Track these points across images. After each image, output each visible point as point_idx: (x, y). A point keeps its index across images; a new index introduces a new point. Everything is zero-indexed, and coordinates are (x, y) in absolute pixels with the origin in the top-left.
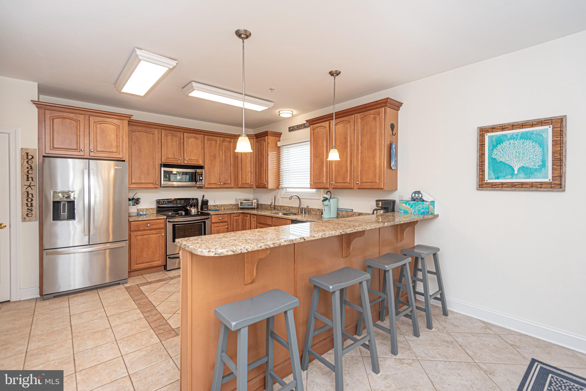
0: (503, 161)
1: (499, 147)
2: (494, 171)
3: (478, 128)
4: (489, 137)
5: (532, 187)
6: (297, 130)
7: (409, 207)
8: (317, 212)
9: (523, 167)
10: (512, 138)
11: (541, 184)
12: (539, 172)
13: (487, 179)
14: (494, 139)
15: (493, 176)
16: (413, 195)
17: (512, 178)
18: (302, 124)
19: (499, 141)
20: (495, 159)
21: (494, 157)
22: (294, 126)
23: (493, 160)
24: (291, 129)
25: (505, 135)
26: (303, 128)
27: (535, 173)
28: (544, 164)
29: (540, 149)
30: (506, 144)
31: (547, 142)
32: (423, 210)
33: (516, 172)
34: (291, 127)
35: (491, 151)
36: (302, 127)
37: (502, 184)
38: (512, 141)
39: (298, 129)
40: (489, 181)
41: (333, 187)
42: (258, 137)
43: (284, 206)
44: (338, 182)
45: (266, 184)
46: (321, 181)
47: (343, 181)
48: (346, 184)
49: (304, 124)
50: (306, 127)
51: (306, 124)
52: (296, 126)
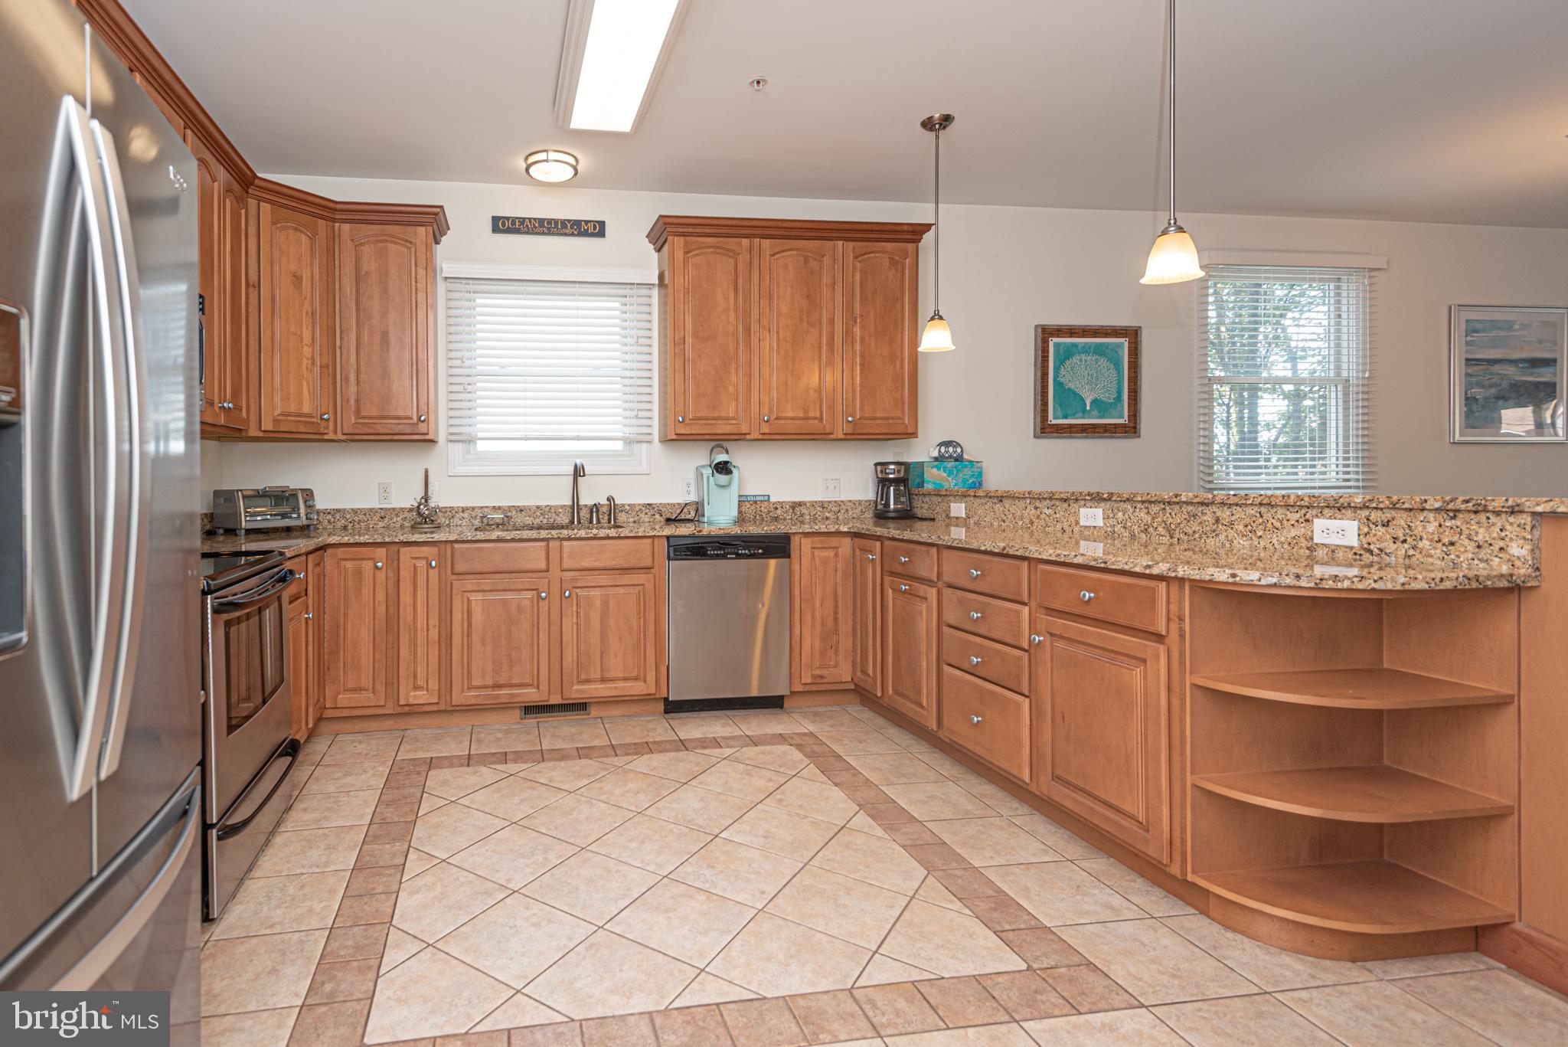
0: (1073, 387)
1: (1068, 363)
2: (1060, 406)
3: (1036, 326)
4: (1056, 345)
5: (1105, 431)
6: (537, 233)
7: (945, 475)
8: (642, 516)
9: (1096, 399)
10: (1086, 349)
11: (1116, 426)
12: (1115, 409)
13: (1052, 420)
14: (1061, 350)
15: (1059, 413)
16: (959, 450)
17: (1083, 418)
18: (569, 221)
19: (1064, 355)
20: (1062, 384)
21: (1062, 380)
22: (524, 219)
23: (1058, 385)
24: (509, 224)
25: (1075, 345)
26: (572, 235)
27: (1111, 410)
28: (1119, 399)
29: (1113, 372)
30: (1075, 359)
31: (1123, 363)
32: (974, 479)
33: (1088, 408)
34: (508, 218)
35: (1057, 369)
36: (564, 231)
37: (1071, 426)
38: (1084, 357)
39: (543, 233)
40: (1054, 422)
41: (768, 431)
42: (359, 217)
43: (473, 509)
44: (785, 418)
45: (422, 418)
46: (723, 415)
47: (802, 415)
48: (811, 422)
49: (577, 223)
50: (585, 234)
51: (587, 222)
52: (535, 219)
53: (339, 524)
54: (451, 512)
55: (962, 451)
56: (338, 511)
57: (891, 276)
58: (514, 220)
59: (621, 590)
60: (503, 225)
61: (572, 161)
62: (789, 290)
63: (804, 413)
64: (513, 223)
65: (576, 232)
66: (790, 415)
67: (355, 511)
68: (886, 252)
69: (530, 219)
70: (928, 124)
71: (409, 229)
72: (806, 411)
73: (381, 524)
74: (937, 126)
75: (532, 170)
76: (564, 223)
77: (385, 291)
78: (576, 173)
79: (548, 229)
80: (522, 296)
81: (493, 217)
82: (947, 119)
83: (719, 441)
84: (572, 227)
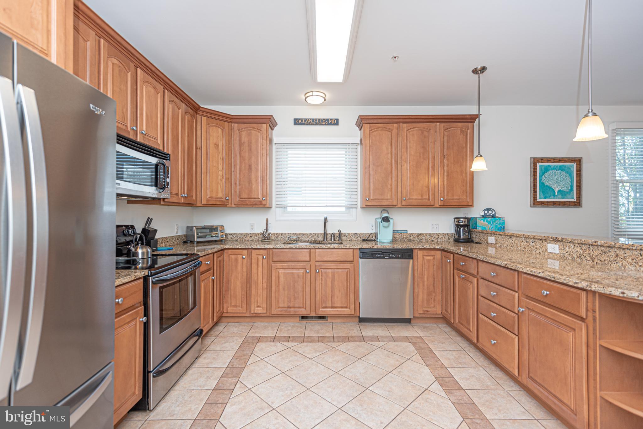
0: (549, 185)
1: (546, 174)
2: (543, 192)
3: (531, 158)
4: (540, 166)
5: (565, 204)
6: (311, 125)
7: (487, 223)
8: (353, 238)
9: (560, 190)
10: (555, 168)
11: (570, 202)
12: (569, 194)
13: (538, 199)
14: (543, 168)
15: (542, 196)
16: (494, 212)
17: (554, 198)
18: (324, 119)
19: (546, 170)
20: (544, 183)
21: (543, 182)
22: (306, 119)
23: (542, 184)
24: (300, 121)
25: (550, 166)
26: (325, 125)
27: (567, 195)
28: (571, 189)
29: (569, 178)
30: (550, 172)
31: (573, 174)
32: (500, 225)
33: (556, 194)
34: (300, 119)
35: (541, 177)
37: (548, 202)
38: (554, 171)
39: (314, 125)
40: (540, 200)
41: (405, 204)
42: (241, 121)
43: (285, 234)
44: (413, 199)
45: (264, 199)
46: (386, 197)
47: (420, 197)
48: (424, 200)
49: (327, 120)
50: (330, 124)
51: (331, 119)
52: (310, 119)
53: (235, 239)
54: (277, 235)
55: (495, 213)
56: (235, 234)
57: (461, 137)
58: (302, 120)
59: (340, 271)
60: (298, 122)
61: (324, 96)
62: (415, 145)
63: (421, 196)
64: (302, 121)
65: (327, 124)
66: (415, 197)
67: (241, 234)
68: (459, 127)
69: (308, 119)
70: (475, 71)
71: (260, 125)
72: (422, 196)
73: (250, 239)
74: (479, 72)
75: (307, 100)
76: (322, 120)
77: (250, 149)
78: (325, 100)
79: (316, 123)
80: (305, 150)
81: (294, 119)
82: (484, 69)
83: (385, 208)
84: (325, 122)
